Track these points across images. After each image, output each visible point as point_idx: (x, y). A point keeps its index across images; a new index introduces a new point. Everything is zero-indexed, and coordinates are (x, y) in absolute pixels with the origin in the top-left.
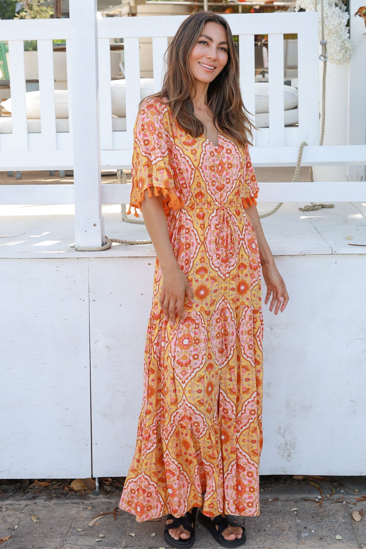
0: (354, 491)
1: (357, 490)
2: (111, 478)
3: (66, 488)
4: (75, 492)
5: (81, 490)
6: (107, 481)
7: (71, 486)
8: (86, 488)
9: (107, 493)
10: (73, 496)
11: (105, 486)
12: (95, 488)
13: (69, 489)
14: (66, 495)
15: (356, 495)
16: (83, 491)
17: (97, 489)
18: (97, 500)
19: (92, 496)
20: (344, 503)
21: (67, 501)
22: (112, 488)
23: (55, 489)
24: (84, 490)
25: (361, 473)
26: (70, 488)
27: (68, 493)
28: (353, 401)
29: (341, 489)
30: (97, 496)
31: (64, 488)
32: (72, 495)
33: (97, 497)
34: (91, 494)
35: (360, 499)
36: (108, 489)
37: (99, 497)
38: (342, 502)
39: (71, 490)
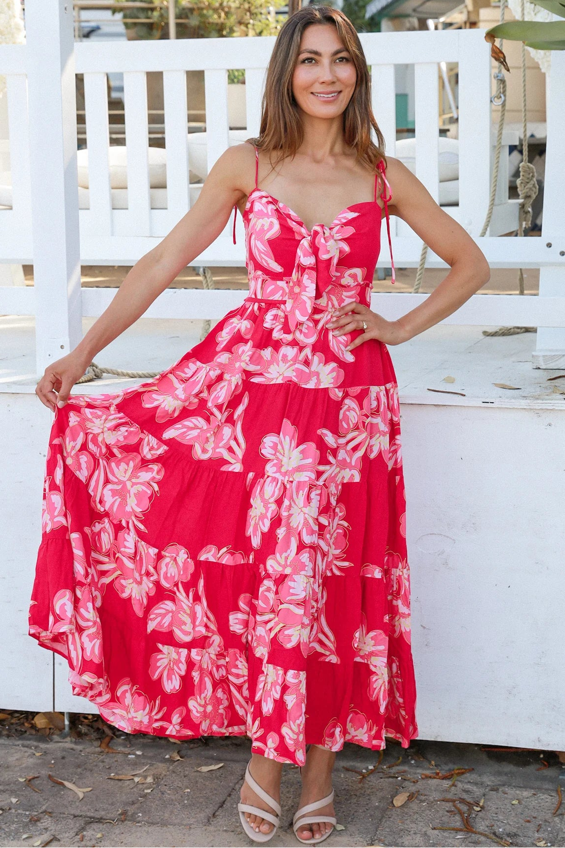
0: (430, 762)
1: (433, 763)
2: (93, 715)
3: (26, 724)
4: (36, 730)
5: (45, 728)
6: (86, 718)
7: (33, 722)
8: (52, 727)
9: (80, 735)
10: (30, 737)
11: (81, 725)
12: (64, 729)
13: (30, 726)
14: (21, 734)
15: (429, 769)
16: (48, 730)
17: (67, 729)
18: (60, 744)
19: (56, 738)
20: (400, 778)
21: (20, 742)
22: (88, 730)
23: (12, 724)
24: (50, 729)
25: (436, 737)
26: (32, 724)
27: (26, 732)
28: (424, 628)
29: (412, 759)
30: (64, 739)
31: (23, 724)
32: (31, 735)
33: (62, 740)
34: (58, 735)
35: (430, 775)
36: (83, 729)
37: (65, 740)
38: (397, 778)
39: (33, 727)
